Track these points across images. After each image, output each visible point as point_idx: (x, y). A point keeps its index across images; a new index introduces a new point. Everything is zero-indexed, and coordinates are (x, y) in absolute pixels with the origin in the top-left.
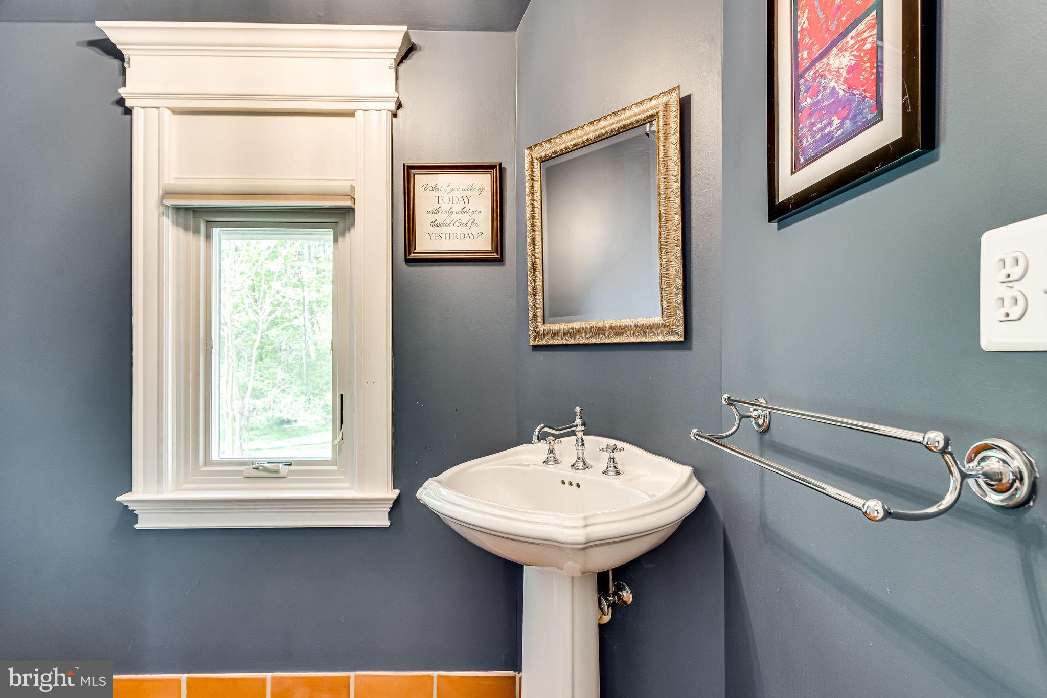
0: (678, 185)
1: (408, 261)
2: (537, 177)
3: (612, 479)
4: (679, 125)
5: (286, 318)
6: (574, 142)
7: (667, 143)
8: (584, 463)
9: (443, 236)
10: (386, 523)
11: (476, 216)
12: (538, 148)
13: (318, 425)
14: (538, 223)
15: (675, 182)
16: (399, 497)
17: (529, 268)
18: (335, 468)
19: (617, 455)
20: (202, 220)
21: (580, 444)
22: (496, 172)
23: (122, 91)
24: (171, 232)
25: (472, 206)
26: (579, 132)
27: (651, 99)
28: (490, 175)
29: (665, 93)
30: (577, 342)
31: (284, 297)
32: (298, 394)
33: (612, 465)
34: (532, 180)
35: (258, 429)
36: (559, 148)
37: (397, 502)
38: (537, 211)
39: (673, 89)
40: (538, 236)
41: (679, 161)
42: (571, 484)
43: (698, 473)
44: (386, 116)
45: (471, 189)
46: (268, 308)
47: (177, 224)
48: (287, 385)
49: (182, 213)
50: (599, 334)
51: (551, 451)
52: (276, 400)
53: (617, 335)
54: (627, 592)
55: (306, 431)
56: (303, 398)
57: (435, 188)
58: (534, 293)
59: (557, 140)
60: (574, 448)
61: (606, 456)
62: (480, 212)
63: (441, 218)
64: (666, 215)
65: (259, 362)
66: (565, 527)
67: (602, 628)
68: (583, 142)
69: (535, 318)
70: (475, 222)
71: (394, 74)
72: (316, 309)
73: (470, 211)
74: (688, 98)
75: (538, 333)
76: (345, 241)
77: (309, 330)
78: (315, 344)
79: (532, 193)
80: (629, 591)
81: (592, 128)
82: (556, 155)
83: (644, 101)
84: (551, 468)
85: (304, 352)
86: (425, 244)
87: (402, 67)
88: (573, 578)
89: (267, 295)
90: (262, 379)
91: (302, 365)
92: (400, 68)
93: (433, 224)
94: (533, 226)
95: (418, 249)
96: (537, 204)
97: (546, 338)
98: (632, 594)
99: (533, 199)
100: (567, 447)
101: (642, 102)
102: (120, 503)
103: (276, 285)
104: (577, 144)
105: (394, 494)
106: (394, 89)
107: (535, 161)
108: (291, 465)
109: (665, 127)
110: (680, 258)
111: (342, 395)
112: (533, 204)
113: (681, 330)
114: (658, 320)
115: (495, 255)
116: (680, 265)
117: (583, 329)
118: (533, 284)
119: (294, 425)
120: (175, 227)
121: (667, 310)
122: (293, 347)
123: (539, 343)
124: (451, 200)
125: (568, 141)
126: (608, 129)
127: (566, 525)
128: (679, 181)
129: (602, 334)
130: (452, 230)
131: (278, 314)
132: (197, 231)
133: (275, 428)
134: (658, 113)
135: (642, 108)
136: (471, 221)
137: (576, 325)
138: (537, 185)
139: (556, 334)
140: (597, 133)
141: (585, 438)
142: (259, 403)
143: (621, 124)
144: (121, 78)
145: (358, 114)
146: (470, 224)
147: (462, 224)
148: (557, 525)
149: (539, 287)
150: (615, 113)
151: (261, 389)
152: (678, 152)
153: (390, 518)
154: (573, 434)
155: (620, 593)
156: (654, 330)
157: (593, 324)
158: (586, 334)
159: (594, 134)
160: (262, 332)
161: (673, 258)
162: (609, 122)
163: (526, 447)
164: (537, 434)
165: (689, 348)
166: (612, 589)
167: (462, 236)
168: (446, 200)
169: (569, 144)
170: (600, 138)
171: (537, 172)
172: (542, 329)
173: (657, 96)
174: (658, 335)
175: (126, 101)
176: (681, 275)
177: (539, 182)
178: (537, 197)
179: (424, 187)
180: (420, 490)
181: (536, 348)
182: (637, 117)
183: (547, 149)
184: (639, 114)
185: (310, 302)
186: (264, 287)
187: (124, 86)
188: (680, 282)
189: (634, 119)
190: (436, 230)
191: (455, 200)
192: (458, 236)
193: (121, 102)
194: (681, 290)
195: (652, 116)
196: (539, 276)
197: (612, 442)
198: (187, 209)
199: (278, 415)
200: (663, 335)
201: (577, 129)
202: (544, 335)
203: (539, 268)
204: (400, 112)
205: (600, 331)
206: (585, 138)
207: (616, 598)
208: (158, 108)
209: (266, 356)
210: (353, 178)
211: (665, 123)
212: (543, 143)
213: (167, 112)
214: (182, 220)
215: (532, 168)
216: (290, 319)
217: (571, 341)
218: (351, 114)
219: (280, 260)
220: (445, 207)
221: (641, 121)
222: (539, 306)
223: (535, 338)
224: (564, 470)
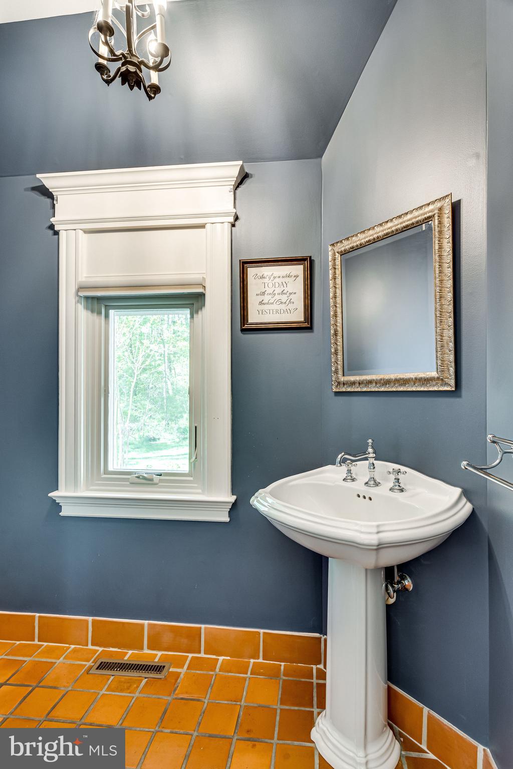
0: (451, 270)
1: (244, 331)
2: (338, 267)
3: (397, 495)
4: (451, 224)
5: (153, 365)
6: (367, 239)
7: (441, 238)
8: (375, 481)
9: (268, 311)
10: (226, 519)
11: (292, 296)
12: (339, 244)
13: (174, 442)
14: (339, 300)
15: (448, 268)
16: (236, 501)
17: (332, 335)
18: (191, 479)
19: (400, 476)
20: (103, 305)
21: (372, 468)
22: (307, 263)
23: (52, 220)
24: (83, 314)
25: (289, 289)
26: (371, 232)
27: (428, 204)
28: (302, 266)
29: (440, 200)
30: (369, 390)
31: (151, 350)
32: (161, 419)
33: (397, 484)
34: (335, 268)
35: (133, 444)
36: (355, 244)
37: (234, 505)
38: (338, 292)
39: (446, 196)
40: (339, 310)
41: (451, 252)
42: (364, 497)
43: (466, 493)
44: (227, 227)
45: (289, 277)
46: (141, 359)
47: (87, 308)
48: (152, 413)
49: (90, 301)
50: (386, 384)
51: (349, 471)
52: (146, 424)
53: (401, 385)
54: (409, 581)
55: (166, 446)
56: (164, 422)
57: (262, 277)
58: (336, 353)
59: (354, 238)
60: (367, 470)
61: (392, 477)
62: (295, 293)
63: (266, 298)
64: (441, 294)
65: (134, 397)
66: (362, 532)
67: (388, 607)
68: (374, 239)
69: (336, 372)
70: (292, 301)
71: (233, 196)
72: (173, 358)
73: (288, 293)
74: (459, 202)
75: (339, 383)
76: (198, 317)
77: (168, 374)
78: (172, 384)
79: (335, 278)
80: (410, 581)
81: (381, 228)
82: (353, 249)
83: (423, 206)
84: (349, 484)
85: (164, 390)
86: (255, 317)
87: (239, 191)
88: (366, 570)
89: (141, 350)
90: (136, 408)
91: (163, 399)
92: (237, 191)
93: (261, 303)
94: (335, 303)
95: (250, 321)
96: (339, 286)
97: (345, 386)
98: (412, 583)
99: (335, 283)
100: (361, 468)
101: (421, 207)
102: (51, 498)
103: (146, 342)
104: (369, 241)
105: (233, 499)
106: (233, 207)
107: (337, 254)
108: (161, 475)
109: (440, 225)
110: (452, 326)
111: (196, 427)
112: (335, 287)
113: (452, 382)
114: (434, 374)
115: (306, 325)
116: (451, 332)
117: (374, 380)
118: (335, 346)
119: (158, 442)
120: (85, 310)
121: (441, 366)
122: (157, 386)
123: (340, 390)
124: (274, 285)
125: (362, 238)
126: (394, 229)
127: (362, 531)
128: (451, 267)
129: (389, 384)
130: (275, 307)
131: (147, 363)
132: (99, 313)
133: (145, 443)
134: (434, 215)
135: (421, 212)
136: (289, 300)
137: (368, 378)
138: (338, 272)
139: (353, 383)
140: (385, 232)
141: (375, 462)
142: (134, 426)
143: (404, 224)
144: (52, 211)
145: (208, 226)
146: (288, 302)
147: (282, 303)
148: (356, 531)
149: (340, 348)
150: (400, 217)
151: (136, 416)
152: (450, 245)
153: (230, 516)
154: (366, 459)
155: (403, 582)
156: (430, 382)
157: (381, 377)
158: (376, 383)
159: (383, 233)
160: (137, 376)
161: (446, 327)
162: (395, 224)
163: (329, 467)
164: (339, 459)
165: (460, 396)
166: (397, 578)
167: (282, 312)
168: (271, 285)
169: (363, 241)
170: (387, 236)
171: (338, 262)
172: (342, 380)
173: (433, 202)
174: (434, 386)
175: (55, 226)
176: (453, 340)
177: (340, 270)
178: (338, 281)
179: (254, 276)
180: (253, 498)
181: (337, 394)
182: (417, 219)
183: (346, 245)
184: (419, 216)
185: (169, 354)
186: (138, 344)
187: (54, 216)
188: (452, 345)
189: (414, 220)
190: (263, 307)
191: (277, 285)
192: (279, 312)
193: (52, 227)
194: (453, 352)
195: (429, 217)
196: (340, 340)
197: (397, 467)
198: (93, 298)
199: (146, 434)
200: (438, 386)
201: (369, 229)
202: (344, 384)
203: (340, 334)
204: (237, 223)
205: (387, 382)
206: (375, 236)
207: (400, 585)
208: (75, 230)
209: (139, 393)
210: (205, 272)
211: (440, 223)
212: (343, 241)
213: (81, 232)
214: (90, 305)
215: (334, 260)
216: (155, 366)
217: (365, 389)
218: (202, 226)
219: (149, 325)
220: (269, 291)
221: (420, 221)
222: (340, 363)
223: (337, 386)
224: (359, 486)
